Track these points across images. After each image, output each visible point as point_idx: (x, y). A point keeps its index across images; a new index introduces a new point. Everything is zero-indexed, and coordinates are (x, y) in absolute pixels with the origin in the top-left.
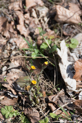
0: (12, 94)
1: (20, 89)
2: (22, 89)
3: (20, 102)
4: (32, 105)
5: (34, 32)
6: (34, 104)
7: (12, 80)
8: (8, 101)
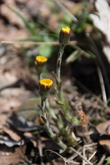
0: (11, 139)
1: (26, 126)
2: (30, 124)
3: (33, 154)
4: (61, 151)
5: (39, 12)
6: (65, 147)
7: (5, 113)
8: (4, 158)
